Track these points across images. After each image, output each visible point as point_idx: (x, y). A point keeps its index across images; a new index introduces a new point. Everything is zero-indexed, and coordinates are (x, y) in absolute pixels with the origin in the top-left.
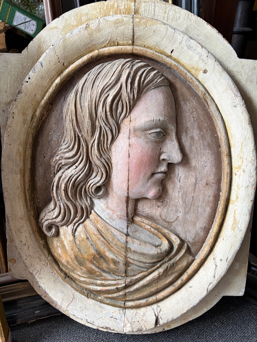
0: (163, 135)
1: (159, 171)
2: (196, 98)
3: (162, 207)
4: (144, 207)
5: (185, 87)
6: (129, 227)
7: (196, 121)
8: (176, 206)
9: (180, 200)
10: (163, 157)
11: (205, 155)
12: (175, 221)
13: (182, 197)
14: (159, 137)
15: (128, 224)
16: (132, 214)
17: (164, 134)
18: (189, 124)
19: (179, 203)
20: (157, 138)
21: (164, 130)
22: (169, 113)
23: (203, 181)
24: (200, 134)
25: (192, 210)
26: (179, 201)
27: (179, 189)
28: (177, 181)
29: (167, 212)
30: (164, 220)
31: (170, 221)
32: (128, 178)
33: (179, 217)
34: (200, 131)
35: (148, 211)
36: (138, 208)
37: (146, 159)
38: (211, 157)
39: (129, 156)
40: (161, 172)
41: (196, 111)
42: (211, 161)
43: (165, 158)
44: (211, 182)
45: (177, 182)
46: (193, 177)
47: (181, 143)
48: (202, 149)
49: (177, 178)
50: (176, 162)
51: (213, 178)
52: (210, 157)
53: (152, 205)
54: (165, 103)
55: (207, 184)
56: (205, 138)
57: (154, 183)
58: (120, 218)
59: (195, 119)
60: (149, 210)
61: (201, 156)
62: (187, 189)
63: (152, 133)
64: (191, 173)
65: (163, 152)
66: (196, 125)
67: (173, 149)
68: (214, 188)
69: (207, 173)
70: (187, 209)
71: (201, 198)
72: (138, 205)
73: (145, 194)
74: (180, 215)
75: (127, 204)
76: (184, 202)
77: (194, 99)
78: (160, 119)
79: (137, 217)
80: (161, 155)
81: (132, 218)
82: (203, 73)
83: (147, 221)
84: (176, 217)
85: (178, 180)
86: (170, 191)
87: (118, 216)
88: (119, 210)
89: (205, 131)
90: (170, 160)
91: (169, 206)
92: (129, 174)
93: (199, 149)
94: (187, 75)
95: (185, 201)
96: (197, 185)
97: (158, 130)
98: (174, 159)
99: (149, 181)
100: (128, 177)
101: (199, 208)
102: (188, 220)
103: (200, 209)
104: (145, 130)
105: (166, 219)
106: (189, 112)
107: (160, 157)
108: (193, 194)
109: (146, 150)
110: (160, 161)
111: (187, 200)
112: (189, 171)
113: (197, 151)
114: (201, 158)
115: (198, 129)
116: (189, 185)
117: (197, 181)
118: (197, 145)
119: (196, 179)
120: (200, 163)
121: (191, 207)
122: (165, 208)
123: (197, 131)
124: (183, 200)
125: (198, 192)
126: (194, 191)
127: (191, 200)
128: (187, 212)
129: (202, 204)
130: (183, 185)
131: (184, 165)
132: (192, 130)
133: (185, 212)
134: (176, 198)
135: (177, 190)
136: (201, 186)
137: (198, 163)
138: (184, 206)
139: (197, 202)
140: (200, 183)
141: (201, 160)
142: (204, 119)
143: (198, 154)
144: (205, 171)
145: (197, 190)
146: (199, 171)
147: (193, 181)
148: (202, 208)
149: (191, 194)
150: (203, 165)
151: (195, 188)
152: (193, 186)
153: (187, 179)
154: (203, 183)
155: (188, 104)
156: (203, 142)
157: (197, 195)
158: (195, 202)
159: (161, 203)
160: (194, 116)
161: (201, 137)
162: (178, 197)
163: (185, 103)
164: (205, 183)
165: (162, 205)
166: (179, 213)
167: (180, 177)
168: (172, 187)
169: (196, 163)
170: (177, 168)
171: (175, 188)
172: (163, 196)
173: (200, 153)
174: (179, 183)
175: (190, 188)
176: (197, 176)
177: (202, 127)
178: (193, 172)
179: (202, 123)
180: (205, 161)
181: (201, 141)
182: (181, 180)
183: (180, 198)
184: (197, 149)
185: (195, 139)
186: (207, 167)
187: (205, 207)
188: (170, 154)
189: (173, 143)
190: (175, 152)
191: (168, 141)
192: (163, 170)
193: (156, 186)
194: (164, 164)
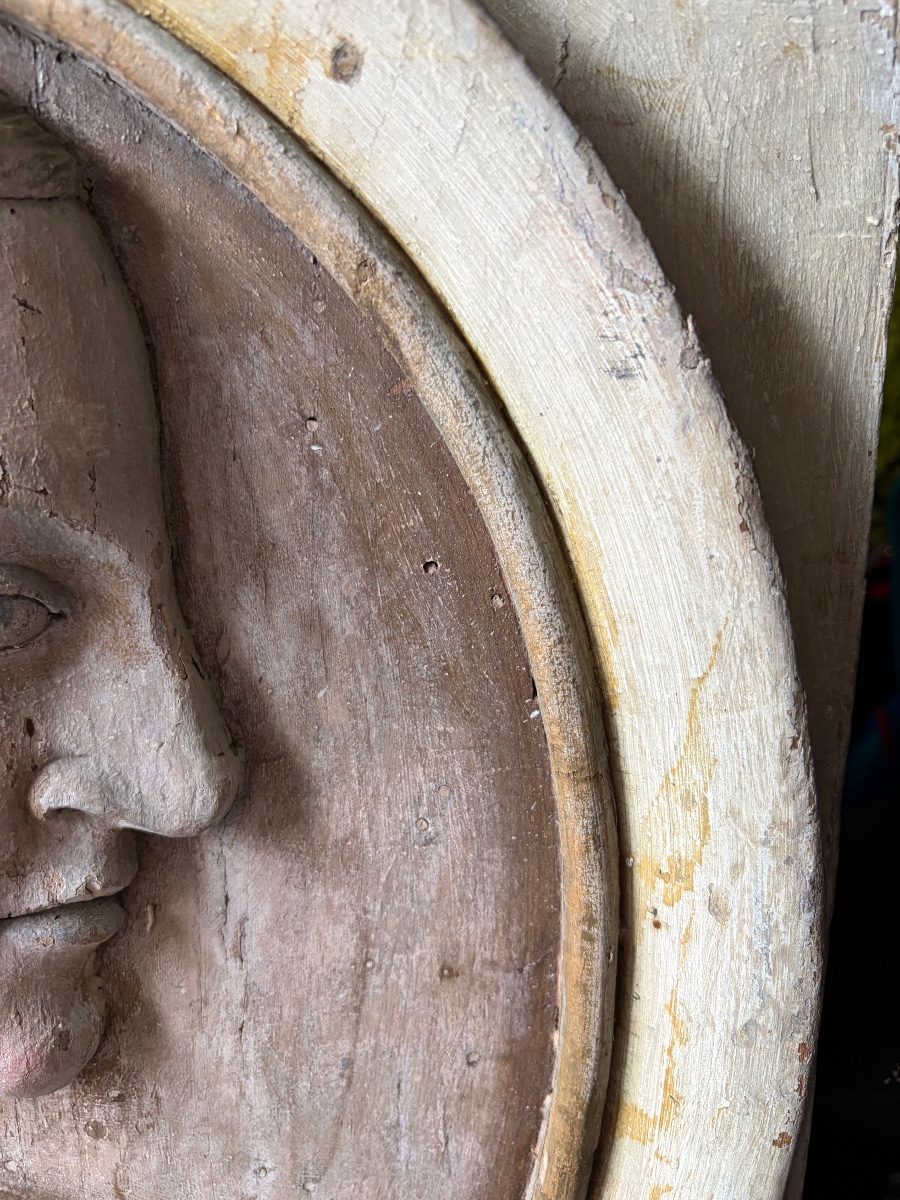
0: (38, 618)
1: (37, 899)
2: (320, 307)
3: (123, 1137)
5: (223, 217)
7: (331, 492)
8: (229, 1130)
9: (254, 1087)
11: (422, 751)
13: (266, 1062)
17: (54, 611)
18: (278, 518)
19: (244, 1109)
22: (56, 434)
23: (418, 952)
24: (369, 592)
25: (346, 1154)
26: (242, 1095)
27: (237, 1012)
28: (217, 950)
29: (166, 1167)
34: (371, 572)
35: (29, 1162)
38: (468, 770)
41: (332, 411)
42: (472, 802)
43: (71, 799)
44: (478, 959)
45: (220, 960)
46: (337, 921)
47: (226, 667)
48: (397, 709)
49: (215, 927)
50: (176, 824)
51: (495, 931)
52: (459, 772)
53: (52, 1122)
54: (3, 354)
55: (448, 972)
56: (416, 627)
59: (325, 474)
60: (29, 1153)
61: (391, 769)
62: (300, 1004)
64: (319, 894)
65: (52, 756)
66: (333, 523)
67: (143, 724)
68: (502, 999)
69: (440, 891)
70: (308, 1152)
71: (412, 1078)
74: (265, 1189)
76: (284, 1096)
77: (305, 309)
80: (42, 778)
82: (331, 82)
85: (229, 944)
86: (177, 1023)
89: (408, 568)
90: (122, 813)
91: (176, 1129)
93: (371, 709)
94: (199, 97)
95: (291, 1092)
96: (375, 980)
101: (397, 1140)
103: (404, 1145)
106: (274, 418)
107: (27, 792)
108: (344, 1046)
111: (303, 1087)
112: (303, 875)
113: (354, 727)
114: (388, 780)
115: (352, 559)
116: (314, 977)
117: (375, 952)
118: (357, 680)
119: (360, 938)
120: (382, 816)
121: (336, 1136)
122: (148, 1144)
123: (347, 568)
124: (272, 1090)
125: (382, 1026)
126: (357, 1022)
127: (333, 1085)
128: (310, 1167)
129: (421, 1114)
130: (264, 979)
131: (265, 835)
132: (303, 561)
133: (295, 1167)
134: (225, 1070)
135: (223, 1014)
136: (402, 982)
137: (372, 820)
138: (288, 1128)
139: (382, 1101)
140: (397, 962)
141: (389, 790)
142: (398, 477)
143: (369, 746)
144: (431, 875)
145: (376, 1016)
146: (383, 879)
147: (341, 949)
148: (421, 1138)
149: (330, 1044)
150: (407, 834)
151: (362, 1001)
152: (342, 983)
153: (291, 933)
154: (419, 965)
155: (256, 353)
156: (400, 655)
157: (375, 1049)
158: (363, 1099)
159: (114, 1110)
160: (312, 454)
161: (380, 615)
162: (235, 1069)
163: (233, 348)
164: (430, 963)
165: (123, 1121)
166: (249, 1175)
167: (242, 923)
168: (183, 991)
169: (355, 815)
170: (209, 857)
171: (205, 1002)
172: (124, 1061)
173: (379, 736)
174: (232, 965)
175: (322, 998)
176: (369, 917)
177: (381, 540)
178: (337, 886)
179: (380, 506)
180: (425, 801)
181: (385, 651)
182: (251, 941)
183: (255, 1073)
184: (353, 713)
185: (338, 630)
186: (441, 849)
187: (441, 1132)
188: (113, 769)
189: (141, 676)
190: (156, 745)
191: (93, 656)
192: (72, 894)
193: (33, 1015)
194: (78, 841)
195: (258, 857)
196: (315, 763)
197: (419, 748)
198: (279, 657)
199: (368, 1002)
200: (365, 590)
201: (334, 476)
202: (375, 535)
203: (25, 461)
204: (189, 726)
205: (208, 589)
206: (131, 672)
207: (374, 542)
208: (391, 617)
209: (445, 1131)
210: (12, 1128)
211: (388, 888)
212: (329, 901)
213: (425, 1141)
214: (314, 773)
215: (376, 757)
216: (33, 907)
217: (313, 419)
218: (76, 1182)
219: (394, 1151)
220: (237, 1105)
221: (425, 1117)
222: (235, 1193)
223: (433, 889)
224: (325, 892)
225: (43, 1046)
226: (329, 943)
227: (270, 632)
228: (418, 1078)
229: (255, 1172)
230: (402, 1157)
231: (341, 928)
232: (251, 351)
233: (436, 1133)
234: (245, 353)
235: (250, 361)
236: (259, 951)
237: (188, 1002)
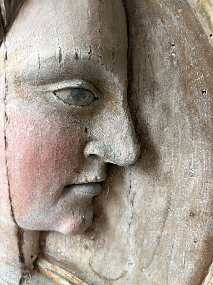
0: (92, 98)
1: (82, 180)
2: (180, 11)
3: (93, 250)
4: (59, 245)
6: (25, 281)
7: (176, 68)
8: (123, 251)
9: (132, 241)
10: (90, 150)
11: (194, 149)
12: (120, 278)
13: (136, 234)
14: (80, 103)
15: (23, 274)
16: (32, 257)
17: (96, 96)
18: (159, 75)
19: (128, 246)
20: (76, 105)
21: (95, 85)
22: (105, 41)
23: (184, 208)
24: (184, 99)
25: (155, 262)
26: (128, 242)
27: (129, 220)
28: (126, 201)
29: (104, 260)
30: (96, 273)
31: (108, 277)
32: (9, 192)
33: (127, 272)
34: (185, 93)
36: (47, 244)
37: (45, 154)
38: (207, 156)
39: (6, 142)
40: (88, 184)
41: (180, 43)
42: (207, 165)
43: (96, 152)
44: (202, 212)
45: (126, 204)
46: (162, 196)
47: (138, 120)
48: (188, 136)
49: (126, 195)
50: (123, 162)
51: (208, 204)
52: (204, 156)
53: (74, 244)
54: (93, 14)
55: (192, 215)
56: (197, 111)
57: (72, 206)
58: (7, 263)
59: (175, 62)
60: (67, 251)
61: (184, 153)
62: (148, 219)
63: (59, 90)
64: (157, 188)
65: (91, 139)
66: (176, 77)
67: (117, 132)
68: (207, 224)
69: (193, 190)
70: (144, 260)
71: (177, 243)
72: (47, 240)
73: (51, 226)
74: (130, 269)
75: (19, 239)
76: (140, 244)
77: (175, 11)
78: (79, 53)
79: (44, 261)
80: (88, 145)
81: (35, 264)
83: (64, 271)
84: (121, 272)
85: (129, 200)
86: (112, 220)
87: (3, 259)
88: (4, 249)
89: (197, 92)
90: (109, 157)
91: (108, 249)
92: (10, 183)
93: (180, 135)
95: (142, 243)
96: (170, 214)
97: (76, 83)
98: (118, 156)
99: (59, 202)
100: (9, 190)
101: (170, 260)
102: (145, 279)
103: (172, 262)
104: (44, 82)
105: (101, 272)
106: (162, 45)
107: (83, 149)
108: (159, 232)
109: (44, 133)
110: (84, 157)
111: (145, 242)
112: (154, 182)
113: (174, 140)
114: (182, 157)
115: (180, 89)
116: (153, 212)
117: (171, 207)
118: (177, 126)
119: (168, 202)
120: (179, 167)
121: (153, 257)
122: (100, 253)
123: (178, 91)
124: (136, 242)
125: (170, 228)
126: (163, 226)
127: (154, 243)
128: (144, 265)
129: (178, 254)
130: (138, 211)
131: (144, 170)
132: (165, 89)
133: (140, 264)
134: (124, 235)
135: (125, 220)
136: (178, 216)
137: (176, 168)
138: (139, 253)
139: (167, 249)
140: (177, 210)
141: (182, 160)
142: (197, 64)
143: (178, 147)
144: (191, 186)
145: (169, 225)
146: (177, 186)
147: (162, 205)
148: (177, 261)
149: (155, 231)
150: (186, 173)
151: (166, 220)
152: (160, 215)
153: (148, 199)
154: (184, 212)
155: (159, 24)
156: (191, 119)
157: (167, 235)
158: (162, 248)
159: (92, 242)
160: (172, 56)
161: (186, 107)
162: (127, 235)
163: (152, 22)
164: (187, 212)
165: (94, 245)
166: (127, 264)
167: (134, 194)
168: (115, 212)
169: (171, 166)
170: (127, 174)
171: (121, 216)
172: (96, 229)
173: (181, 144)
174: (130, 206)
175: (154, 218)
176: (171, 196)
177: (190, 84)
178: (163, 186)
179: (191, 73)
180: (192, 164)
181: (187, 118)
182: (136, 200)
183: (132, 237)
184: (174, 136)
185: (173, 110)
186: (195, 178)
187: (183, 260)
188: (108, 144)
189: (118, 118)
190: (120, 139)
191: (104, 111)
192: (92, 180)
193: (77, 213)
194: (95, 165)
195: (141, 176)
196: (161, 150)
197: (193, 148)
198: (154, 117)
199: (167, 221)
200: (183, 99)
201: (178, 63)
202: (188, 82)
203: (96, 47)
204: (130, 134)
205: (136, 96)
206: (115, 117)
207: (188, 84)
208: (190, 107)
209: (185, 259)
210: (64, 244)
211: (178, 188)
212: (160, 190)
213: (178, 262)
214: (160, 153)
215: (179, 150)
216: (81, 182)
217: (174, 45)
218: (79, 261)
219: (169, 263)
220: (126, 245)
221: (179, 255)
222: (122, 269)
223: (191, 190)
224: (159, 188)
225: (79, 222)
226: (159, 203)
227: (153, 110)
228: (179, 244)
229: (128, 264)
230: (171, 265)
231: (162, 199)
232: (158, 24)
233: (182, 260)
234: (156, 24)
235: (157, 27)
236: (138, 203)
237: (116, 215)
